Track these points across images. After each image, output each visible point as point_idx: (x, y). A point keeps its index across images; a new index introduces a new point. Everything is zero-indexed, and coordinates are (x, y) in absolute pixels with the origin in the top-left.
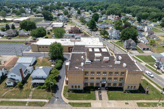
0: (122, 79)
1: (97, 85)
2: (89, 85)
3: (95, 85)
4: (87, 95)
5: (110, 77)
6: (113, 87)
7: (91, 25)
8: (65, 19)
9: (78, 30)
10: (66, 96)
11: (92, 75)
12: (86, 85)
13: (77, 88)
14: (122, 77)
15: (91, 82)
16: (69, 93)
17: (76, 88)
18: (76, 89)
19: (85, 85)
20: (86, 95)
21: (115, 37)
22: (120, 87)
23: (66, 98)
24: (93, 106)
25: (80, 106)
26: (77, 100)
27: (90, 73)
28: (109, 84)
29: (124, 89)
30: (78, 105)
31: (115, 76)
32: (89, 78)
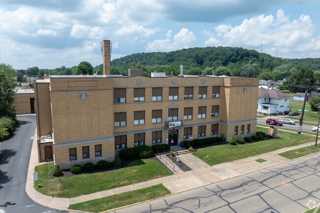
0: (216, 109)
1: (156, 140)
2: (131, 143)
3: (149, 141)
4: (135, 169)
5: (189, 104)
10: (53, 190)
11: (139, 101)
12: (120, 147)
13: (93, 159)
14: (216, 102)
15: (136, 129)
16: (62, 178)
17: (88, 157)
18: (86, 160)
19: (116, 148)
20: (132, 170)
22: (215, 136)
23: (53, 196)
24: (175, 188)
25: (127, 201)
26: (102, 189)
27: (130, 92)
28: (189, 130)
29: (229, 139)
30: (117, 202)
31: (200, 101)
32: (130, 116)
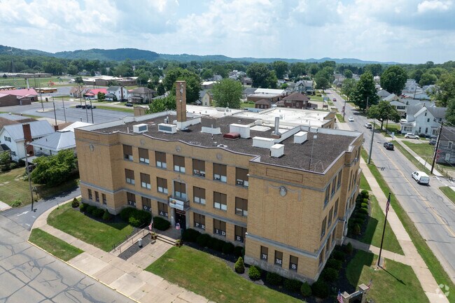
1: (164, 213)
2: (139, 205)
3: (155, 211)
5: (200, 183)
6: (213, 235)
7: (356, 94)
8: (301, 87)
9: (304, 103)
12: (133, 203)
13: (101, 204)
14: (244, 194)
15: (143, 191)
18: (97, 204)
21: (423, 132)
24: (77, 260)
27: (135, 151)
28: (201, 218)
31: (216, 183)
32: (137, 176)
